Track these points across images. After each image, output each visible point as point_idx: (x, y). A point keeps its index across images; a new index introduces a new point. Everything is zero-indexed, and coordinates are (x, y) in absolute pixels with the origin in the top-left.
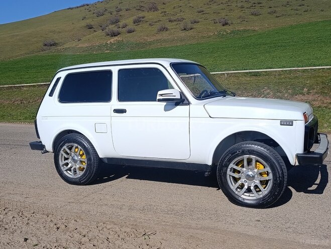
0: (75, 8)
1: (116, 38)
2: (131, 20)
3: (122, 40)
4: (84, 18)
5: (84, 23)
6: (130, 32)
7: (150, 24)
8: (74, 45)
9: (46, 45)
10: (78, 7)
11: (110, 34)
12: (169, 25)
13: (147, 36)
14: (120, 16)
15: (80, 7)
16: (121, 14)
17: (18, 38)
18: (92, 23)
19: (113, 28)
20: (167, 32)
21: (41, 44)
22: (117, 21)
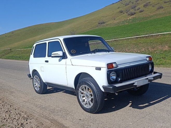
0: (116, 3)
1: (132, 16)
2: (142, 5)
3: (136, 17)
4: (119, 8)
5: (118, 10)
6: (141, 12)
7: (153, 6)
8: (112, 22)
9: (99, 24)
10: (117, 3)
11: (130, 14)
12: (164, 5)
13: (150, 13)
14: (138, 4)
15: (118, 2)
16: (138, 3)
17: (88, 21)
18: (123, 10)
19: (132, 11)
20: (162, 9)
21: (97, 23)
22: (135, 7)
